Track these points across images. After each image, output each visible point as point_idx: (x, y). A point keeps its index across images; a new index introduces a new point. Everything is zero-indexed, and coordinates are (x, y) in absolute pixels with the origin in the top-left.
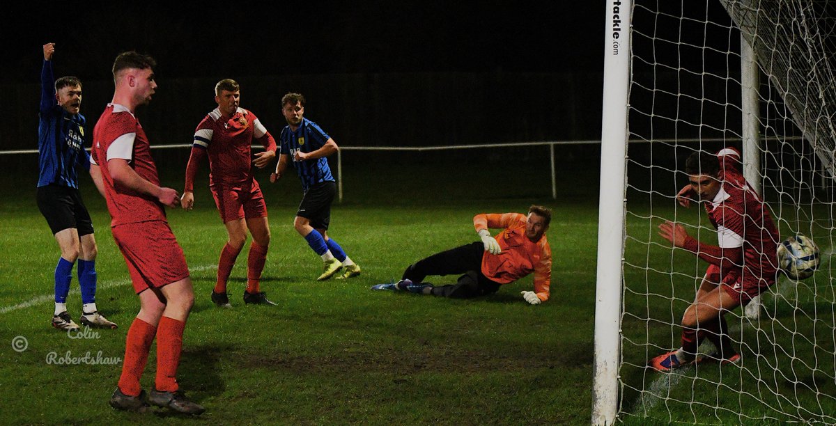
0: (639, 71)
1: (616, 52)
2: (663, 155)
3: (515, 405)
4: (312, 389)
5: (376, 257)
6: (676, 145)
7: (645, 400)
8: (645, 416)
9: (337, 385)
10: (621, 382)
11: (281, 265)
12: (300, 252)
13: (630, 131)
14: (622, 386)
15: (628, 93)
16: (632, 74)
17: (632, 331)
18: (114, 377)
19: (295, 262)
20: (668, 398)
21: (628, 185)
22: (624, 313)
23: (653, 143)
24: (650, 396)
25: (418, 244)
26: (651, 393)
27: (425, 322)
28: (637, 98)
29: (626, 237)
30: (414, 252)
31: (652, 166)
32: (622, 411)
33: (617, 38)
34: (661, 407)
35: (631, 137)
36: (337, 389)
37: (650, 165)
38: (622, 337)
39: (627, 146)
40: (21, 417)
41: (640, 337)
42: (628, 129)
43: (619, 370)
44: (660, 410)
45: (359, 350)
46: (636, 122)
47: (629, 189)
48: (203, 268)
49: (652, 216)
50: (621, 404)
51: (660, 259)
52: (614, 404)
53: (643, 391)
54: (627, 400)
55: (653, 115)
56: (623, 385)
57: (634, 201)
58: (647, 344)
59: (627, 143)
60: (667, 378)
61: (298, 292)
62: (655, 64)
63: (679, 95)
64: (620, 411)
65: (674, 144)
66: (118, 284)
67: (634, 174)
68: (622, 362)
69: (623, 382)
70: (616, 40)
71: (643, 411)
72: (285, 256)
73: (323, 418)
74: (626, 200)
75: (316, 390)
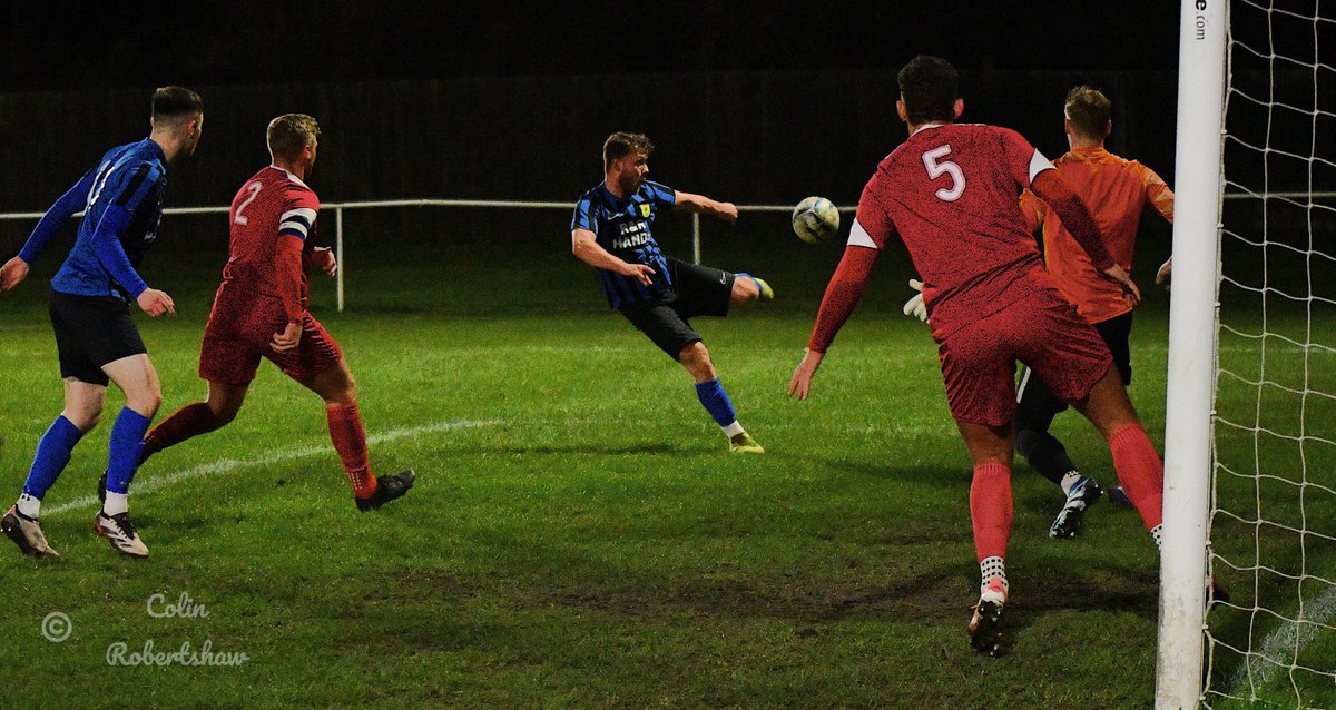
0: (1243, 68)
1: (1201, 35)
2: (1287, 221)
3: (1015, 679)
4: (646, 648)
5: (763, 407)
6: (1310, 205)
7: (1253, 669)
8: (1253, 698)
9: (691, 640)
10: (1210, 638)
11: (588, 421)
12: (624, 397)
13: (1227, 179)
14: (1212, 644)
15: (1223, 110)
16: (1230, 76)
17: (1229, 543)
18: (285, 625)
19: (616, 417)
20: (1294, 666)
21: (1222, 277)
22: (1214, 511)
23: (1269, 200)
24: (1262, 663)
25: (840, 383)
26: (1264, 656)
27: (853, 526)
28: (1239, 118)
29: (1219, 371)
30: (832, 397)
31: (1265, 243)
32: (1211, 688)
33: (1203, 9)
34: (1281, 683)
35: (1228, 189)
36: (691, 648)
37: (1262, 241)
38: (1212, 555)
39: (1221, 205)
40: (116, 698)
41: (1245, 552)
42: (1223, 175)
43: (1205, 615)
44: (1280, 688)
45: (732, 576)
46: (1236, 163)
47: (1224, 283)
48: (447, 426)
49: (1265, 334)
50: (1209, 677)
51: (1281, 411)
52: (1198, 677)
53: (1249, 653)
54: (1221, 671)
55: (1267, 150)
56: (1212, 641)
57: (1233, 305)
58: (1257, 567)
59: (1222, 200)
60: (1292, 628)
61: (620, 471)
62: (1273, 56)
63: (1316, 112)
64: (1207, 689)
65: (1305, 201)
66: (292, 455)
67: (1235, 256)
68: (1211, 601)
69: (1214, 637)
70: (1201, 13)
71: (1249, 690)
72: (597, 405)
73: (666, 701)
74: (1219, 304)
75: (653, 649)
